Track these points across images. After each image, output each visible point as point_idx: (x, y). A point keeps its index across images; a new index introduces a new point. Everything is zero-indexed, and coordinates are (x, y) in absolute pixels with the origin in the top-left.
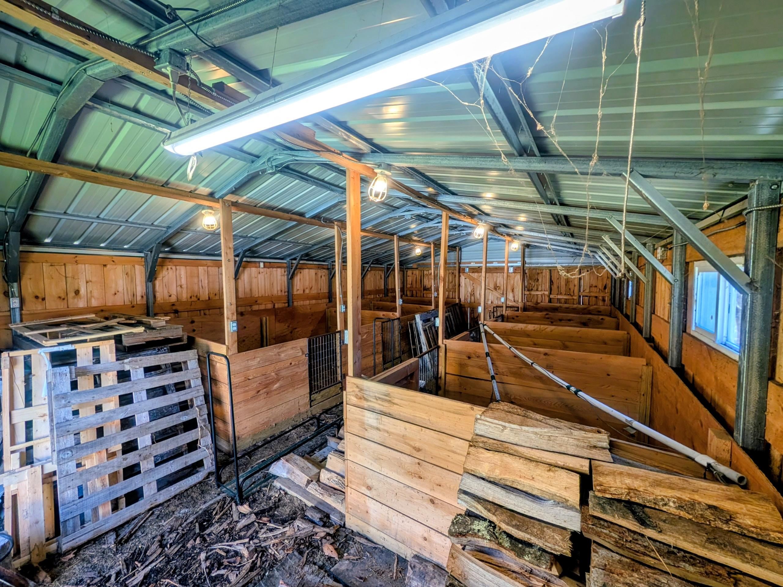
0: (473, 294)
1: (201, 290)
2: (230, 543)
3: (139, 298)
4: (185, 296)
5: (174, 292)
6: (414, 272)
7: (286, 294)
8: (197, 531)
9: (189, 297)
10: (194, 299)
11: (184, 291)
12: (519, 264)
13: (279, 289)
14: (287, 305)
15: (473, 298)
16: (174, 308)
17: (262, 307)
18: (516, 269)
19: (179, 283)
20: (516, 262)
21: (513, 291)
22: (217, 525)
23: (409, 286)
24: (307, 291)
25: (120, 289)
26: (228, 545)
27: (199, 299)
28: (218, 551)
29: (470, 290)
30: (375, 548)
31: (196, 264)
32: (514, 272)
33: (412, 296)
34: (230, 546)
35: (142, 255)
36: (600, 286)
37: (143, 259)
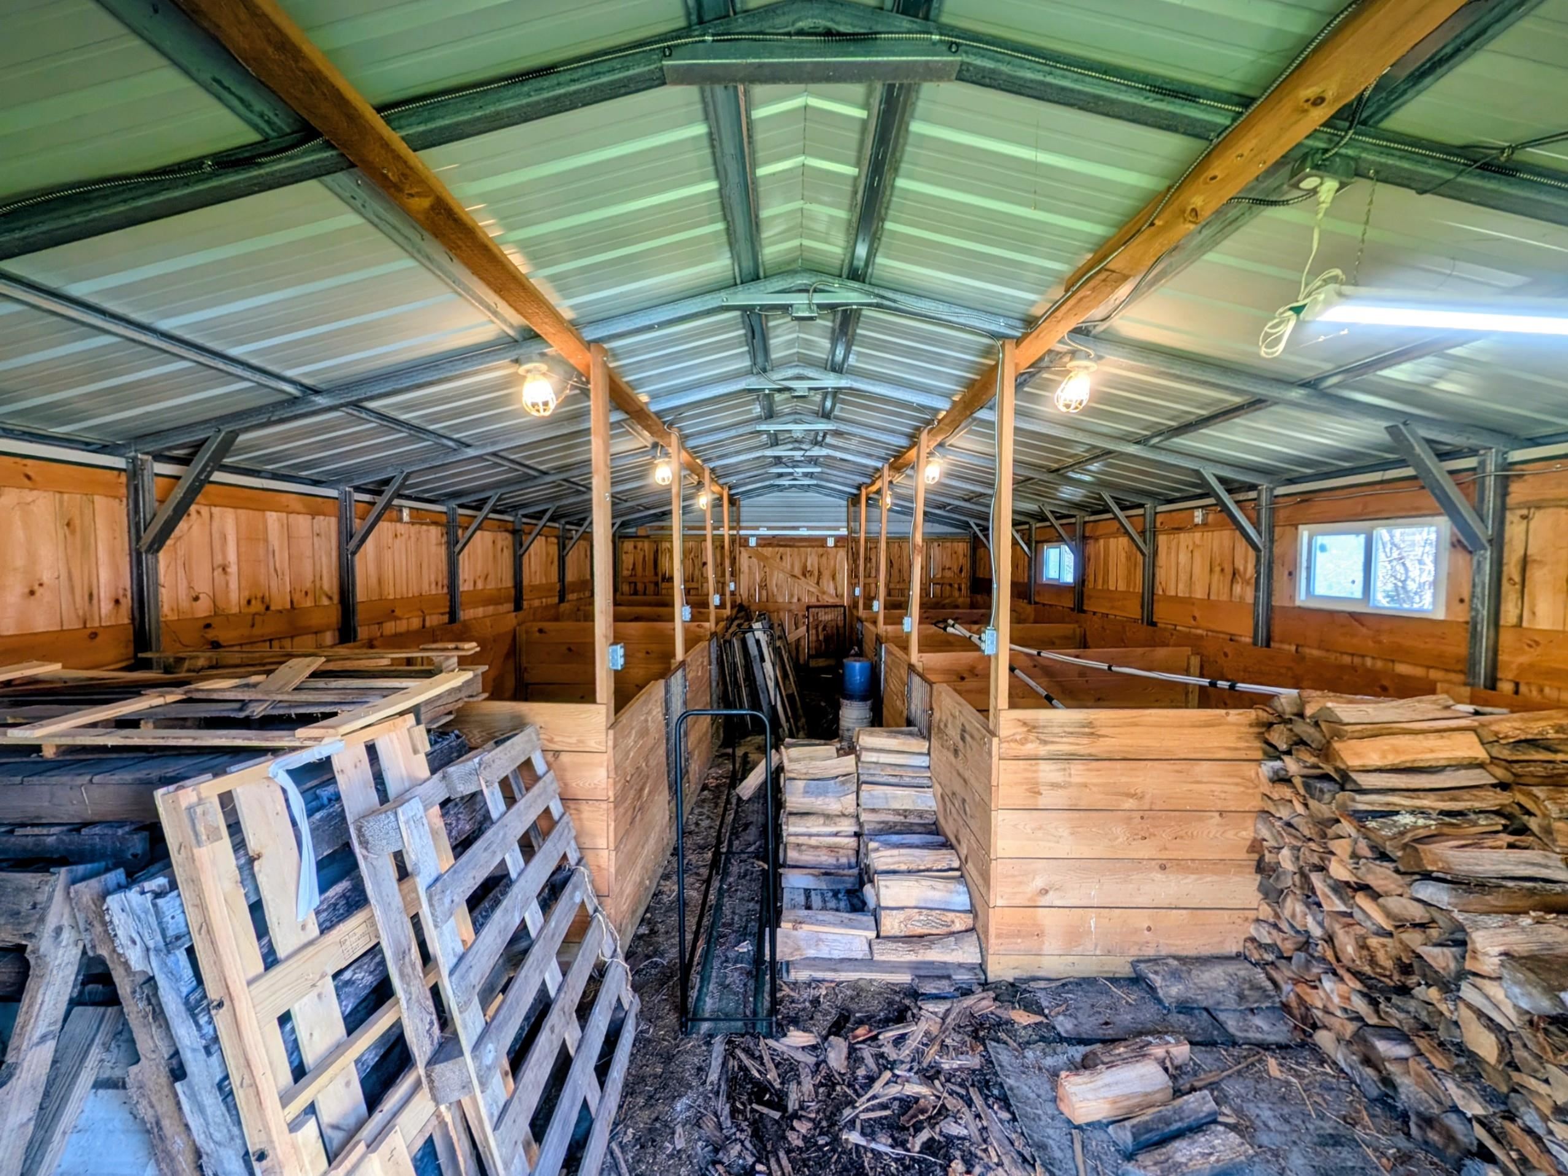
0: (764, 586)
1: (274, 584)
2: (870, 1094)
3: (106, 607)
4: (234, 598)
5: (203, 587)
6: (640, 545)
7: (445, 590)
8: (776, 1115)
9: (243, 602)
10: (256, 606)
11: (234, 585)
12: (844, 532)
13: (433, 578)
14: (446, 618)
15: (764, 593)
16: (211, 635)
17: (402, 626)
18: (839, 540)
19: (219, 560)
20: (837, 528)
21: (834, 578)
22: (793, 1086)
23: (626, 573)
24: (480, 586)
25: (47, 577)
26: (869, 1100)
27: (268, 608)
28: (863, 1116)
29: (758, 579)
30: (1064, 985)
31: (257, 502)
32: (836, 546)
33: (636, 593)
34: (874, 1097)
35: (120, 462)
36: (956, 569)
37: (123, 479)
